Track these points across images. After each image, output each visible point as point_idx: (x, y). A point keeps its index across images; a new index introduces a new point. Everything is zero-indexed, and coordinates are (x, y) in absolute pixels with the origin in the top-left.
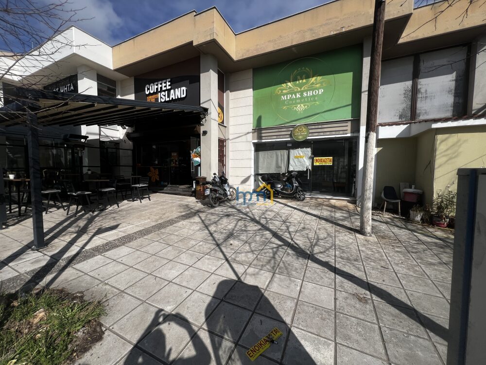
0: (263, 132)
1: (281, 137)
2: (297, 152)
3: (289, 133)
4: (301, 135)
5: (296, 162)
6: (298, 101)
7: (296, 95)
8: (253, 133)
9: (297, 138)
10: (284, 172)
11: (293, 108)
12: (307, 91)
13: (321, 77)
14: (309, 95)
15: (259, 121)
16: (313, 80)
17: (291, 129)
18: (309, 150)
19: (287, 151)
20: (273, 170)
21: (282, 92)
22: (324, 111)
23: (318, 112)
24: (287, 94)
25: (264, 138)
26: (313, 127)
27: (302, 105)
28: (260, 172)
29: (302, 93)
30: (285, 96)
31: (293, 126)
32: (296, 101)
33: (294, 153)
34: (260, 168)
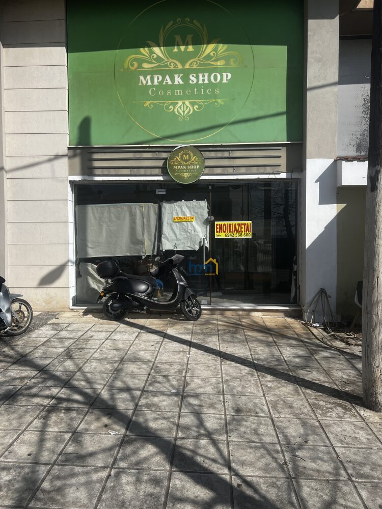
0: (96, 156)
1: (142, 171)
2: (178, 209)
3: (160, 163)
4: (188, 171)
5: (177, 231)
6: (178, 92)
7: (172, 79)
8: (70, 157)
9: (179, 177)
10: (149, 253)
11: (167, 107)
12: (197, 72)
13: (226, 46)
14: (201, 82)
15: (84, 129)
16: (210, 48)
17: (164, 155)
18: (204, 204)
19: (156, 206)
20: (122, 250)
21: (140, 66)
22: (232, 120)
23: (222, 121)
24: (152, 73)
25: (98, 172)
26: (212, 154)
27: (187, 103)
28: (92, 253)
29: (185, 75)
30: (148, 77)
31: (168, 149)
32: (173, 93)
33: (172, 210)
34: (90, 245)
